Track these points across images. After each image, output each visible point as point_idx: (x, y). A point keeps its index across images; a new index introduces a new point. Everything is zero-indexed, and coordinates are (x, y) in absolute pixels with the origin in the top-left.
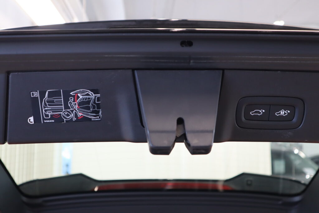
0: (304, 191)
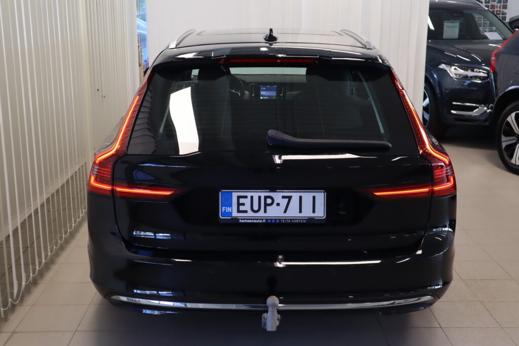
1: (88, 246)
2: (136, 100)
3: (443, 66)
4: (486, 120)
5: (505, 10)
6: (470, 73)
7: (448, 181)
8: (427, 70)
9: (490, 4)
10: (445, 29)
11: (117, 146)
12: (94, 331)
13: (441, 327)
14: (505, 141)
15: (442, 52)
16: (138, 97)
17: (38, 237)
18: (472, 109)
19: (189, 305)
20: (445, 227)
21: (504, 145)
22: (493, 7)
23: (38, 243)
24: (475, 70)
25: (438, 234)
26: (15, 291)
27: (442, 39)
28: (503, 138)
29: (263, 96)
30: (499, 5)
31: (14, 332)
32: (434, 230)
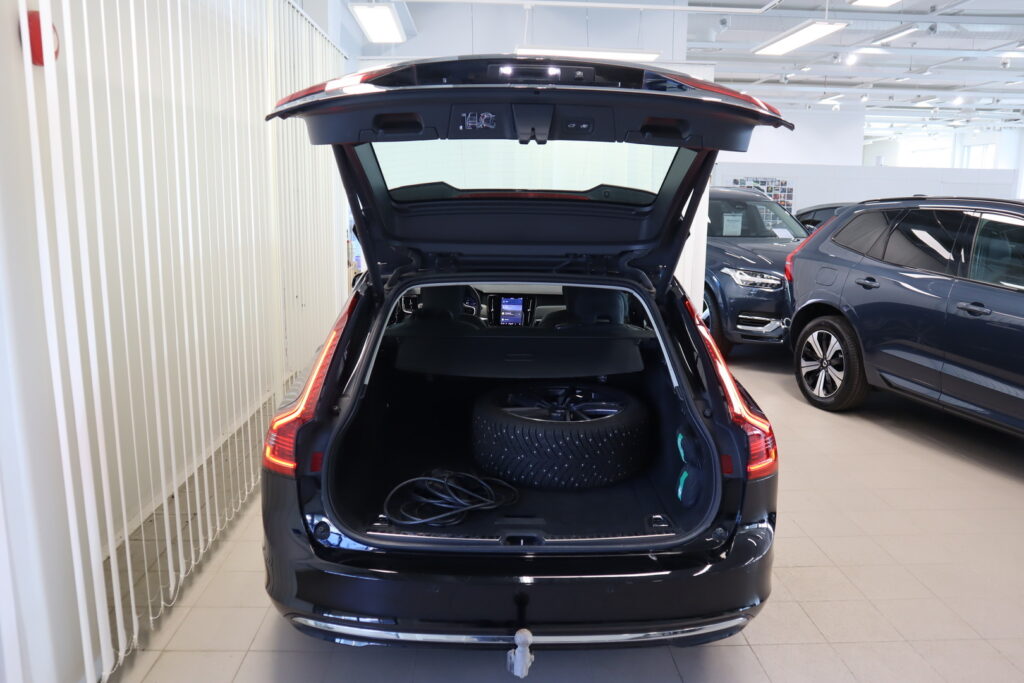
0: (654, 202)
1: (264, 549)
2: (333, 337)
3: (726, 270)
4: (780, 338)
5: (790, 201)
6: (758, 280)
7: (768, 456)
8: (708, 274)
9: (772, 194)
10: (726, 223)
11: (301, 407)
12: (273, 651)
13: (749, 645)
14: (806, 367)
15: (722, 251)
16: (335, 333)
17: (203, 507)
18: (763, 324)
19: (403, 636)
20: (763, 521)
21: (804, 371)
22: (776, 196)
23: (204, 515)
24: (765, 276)
25: (752, 534)
26: (172, 589)
27: (722, 236)
28: (804, 363)
29: (505, 311)
30: (783, 194)
31: (164, 651)
32: (747, 527)
